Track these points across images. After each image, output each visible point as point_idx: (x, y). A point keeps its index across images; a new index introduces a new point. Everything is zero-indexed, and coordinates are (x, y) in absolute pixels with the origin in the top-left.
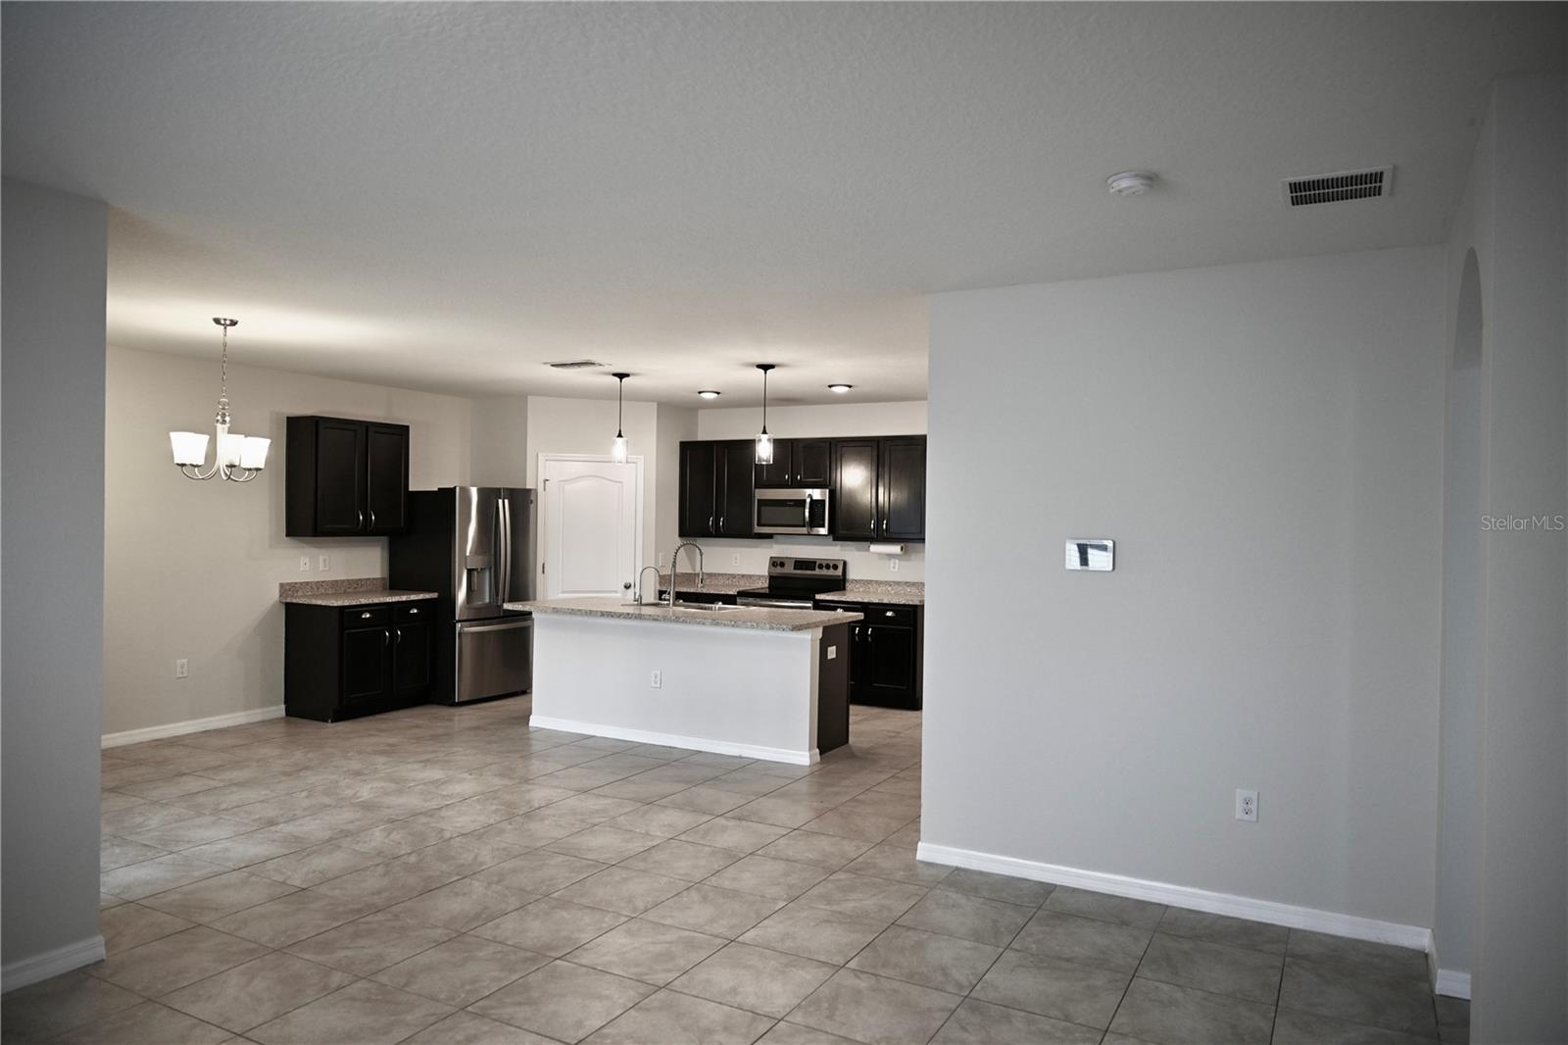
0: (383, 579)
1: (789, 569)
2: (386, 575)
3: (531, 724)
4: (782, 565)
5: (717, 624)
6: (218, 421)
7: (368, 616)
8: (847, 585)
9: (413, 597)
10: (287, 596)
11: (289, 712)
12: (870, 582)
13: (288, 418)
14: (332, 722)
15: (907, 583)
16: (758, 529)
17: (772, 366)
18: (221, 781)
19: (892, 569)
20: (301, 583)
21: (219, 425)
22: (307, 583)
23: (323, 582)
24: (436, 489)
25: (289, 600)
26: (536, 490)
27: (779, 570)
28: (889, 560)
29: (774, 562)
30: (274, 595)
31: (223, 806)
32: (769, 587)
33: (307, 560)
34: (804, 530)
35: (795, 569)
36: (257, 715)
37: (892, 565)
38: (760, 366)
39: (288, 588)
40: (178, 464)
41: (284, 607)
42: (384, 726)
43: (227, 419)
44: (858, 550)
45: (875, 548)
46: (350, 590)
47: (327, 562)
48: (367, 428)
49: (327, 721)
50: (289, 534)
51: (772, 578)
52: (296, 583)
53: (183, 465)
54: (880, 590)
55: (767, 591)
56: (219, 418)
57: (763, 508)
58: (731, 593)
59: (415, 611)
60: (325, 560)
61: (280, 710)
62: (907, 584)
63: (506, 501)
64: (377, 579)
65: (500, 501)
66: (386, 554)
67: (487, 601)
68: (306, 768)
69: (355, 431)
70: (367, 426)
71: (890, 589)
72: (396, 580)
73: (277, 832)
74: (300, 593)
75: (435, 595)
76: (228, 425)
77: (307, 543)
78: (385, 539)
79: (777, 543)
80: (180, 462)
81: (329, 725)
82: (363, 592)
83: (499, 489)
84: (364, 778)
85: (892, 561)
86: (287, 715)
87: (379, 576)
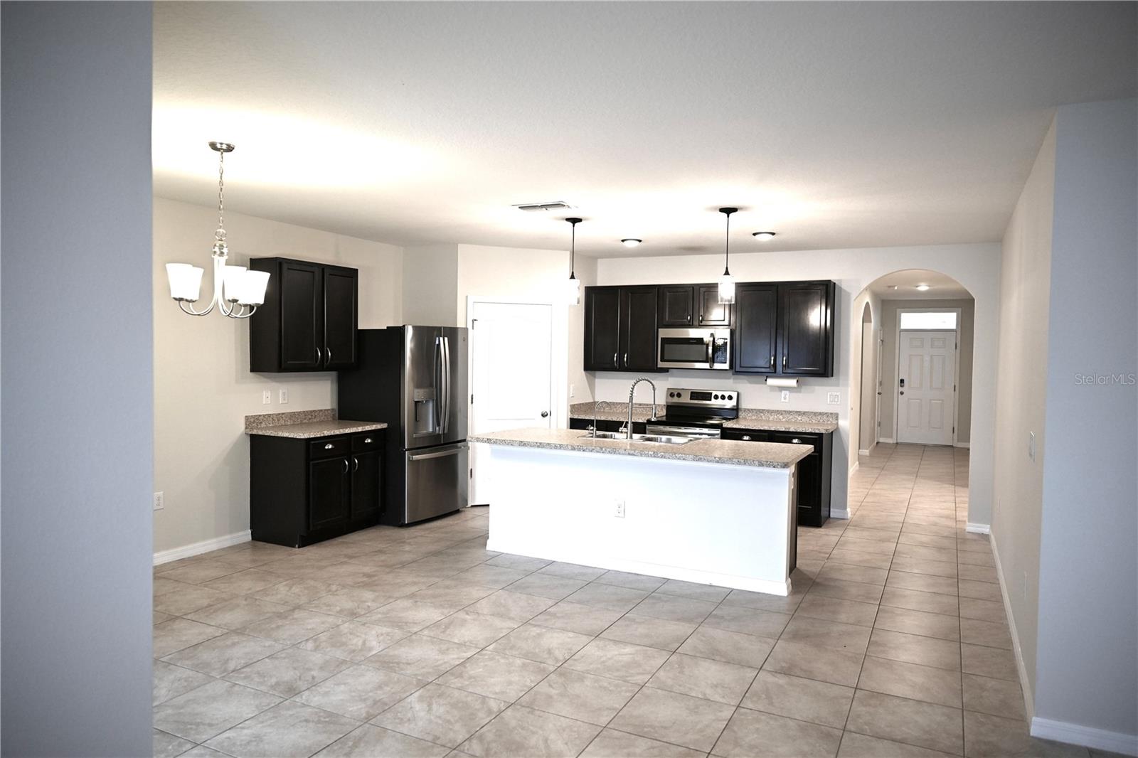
0: (333, 410)
1: (686, 399)
2: (335, 406)
3: (488, 548)
4: (679, 395)
5: (700, 460)
6: (215, 252)
7: (330, 447)
8: (740, 413)
9: (368, 428)
10: (252, 429)
11: (255, 537)
12: (762, 411)
13: (251, 259)
14: (299, 547)
15: (797, 412)
16: (661, 364)
17: (734, 210)
18: (218, 627)
19: (783, 400)
20: (264, 416)
21: (216, 257)
22: (269, 415)
23: (283, 414)
24: (385, 328)
25: (255, 432)
26: (466, 329)
27: (676, 400)
28: (781, 391)
29: (672, 393)
30: (241, 427)
31: (232, 666)
32: (667, 415)
33: (269, 393)
34: (706, 366)
35: (691, 399)
36: (226, 541)
37: (783, 396)
38: (722, 210)
39: (252, 420)
40: (176, 299)
41: (249, 438)
42: (349, 551)
43: (225, 250)
44: (750, 383)
45: (771, 381)
46: (305, 421)
47: (286, 396)
48: (323, 269)
49: (294, 547)
50: (252, 370)
51: (669, 407)
52: (260, 416)
53: (181, 299)
54: (771, 418)
55: (664, 419)
56: (217, 249)
57: (666, 346)
58: (640, 421)
59: (369, 441)
60: (284, 394)
61: (246, 535)
62: (799, 413)
63: (446, 339)
64: (327, 410)
65: (441, 339)
66: (335, 387)
67: (431, 430)
68: (298, 607)
69: (313, 272)
70: (323, 268)
71: (781, 417)
72: (345, 412)
73: (304, 705)
74: (263, 425)
75: (385, 426)
76: (226, 257)
77: (269, 378)
78: (334, 374)
79: (672, 376)
80: (177, 297)
81: (296, 550)
82: (317, 422)
83: (441, 328)
84: (363, 620)
85: (783, 392)
86: (253, 539)
87: (329, 407)
